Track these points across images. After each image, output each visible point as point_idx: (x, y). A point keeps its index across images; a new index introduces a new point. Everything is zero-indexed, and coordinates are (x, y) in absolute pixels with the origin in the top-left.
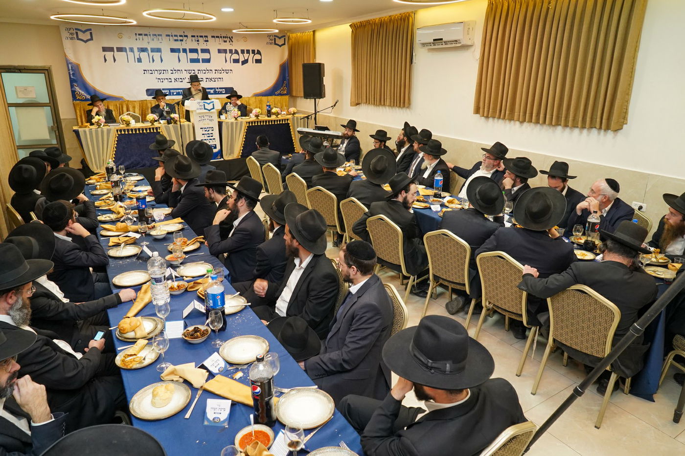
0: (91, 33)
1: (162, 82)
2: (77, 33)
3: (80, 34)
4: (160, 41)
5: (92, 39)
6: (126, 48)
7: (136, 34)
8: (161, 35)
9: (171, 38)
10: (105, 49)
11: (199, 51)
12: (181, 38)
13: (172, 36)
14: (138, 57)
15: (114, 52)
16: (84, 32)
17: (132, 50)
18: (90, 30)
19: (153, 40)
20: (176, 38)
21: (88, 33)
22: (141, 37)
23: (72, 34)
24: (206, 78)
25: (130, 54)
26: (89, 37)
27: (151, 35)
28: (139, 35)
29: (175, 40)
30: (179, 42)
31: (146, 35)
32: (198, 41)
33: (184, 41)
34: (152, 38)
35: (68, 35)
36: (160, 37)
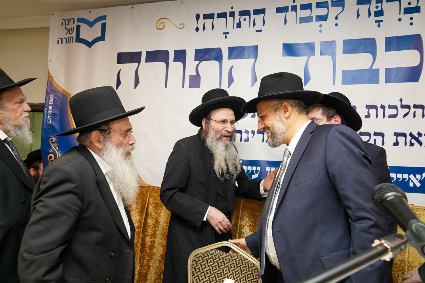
0: (104, 26)
1: (247, 140)
2: (78, 27)
3: (84, 27)
4: (259, 26)
5: (102, 38)
6: (166, 53)
7: (198, 17)
8: (262, 11)
9: (291, 15)
10: (123, 58)
11: (381, 45)
12: (322, 11)
13: (294, 8)
14: (194, 73)
15: (139, 63)
16: (91, 24)
17: (180, 56)
18: (104, 17)
19: (239, 25)
20: (306, 13)
21: (99, 25)
22: (209, 22)
23: (69, 31)
24: (397, 135)
25: (175, 66)
26: (99, 35)
27: (237, 14)
28: (206, 17)
29: (304, 20)
30: (315, 24)
31: (222, 15)
32: (380, 13)
33: (331, 17)
34: (237, 21)
35: (63, 34)
36: (259, 18)
